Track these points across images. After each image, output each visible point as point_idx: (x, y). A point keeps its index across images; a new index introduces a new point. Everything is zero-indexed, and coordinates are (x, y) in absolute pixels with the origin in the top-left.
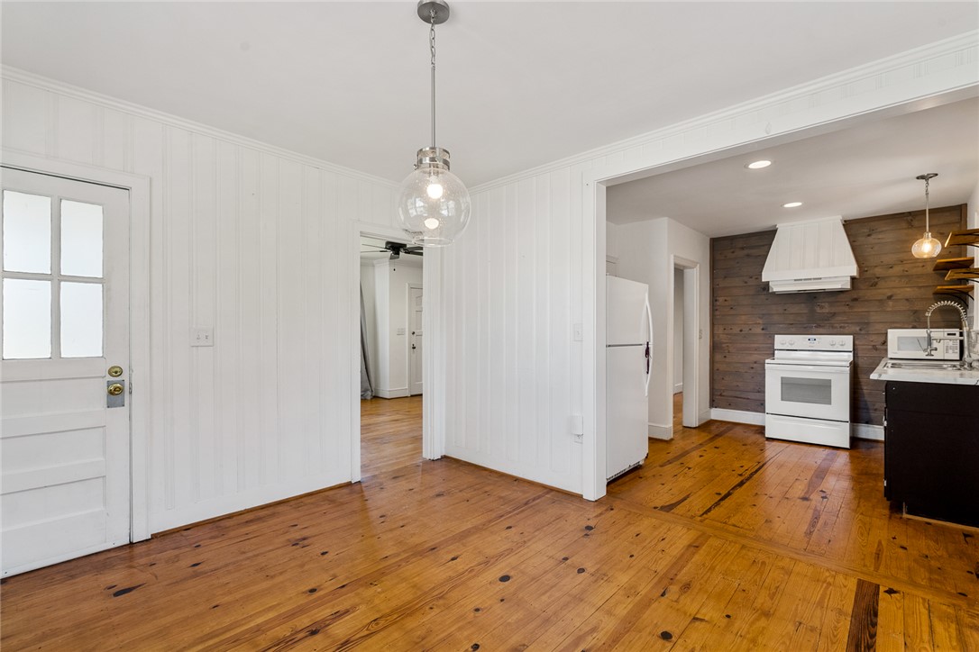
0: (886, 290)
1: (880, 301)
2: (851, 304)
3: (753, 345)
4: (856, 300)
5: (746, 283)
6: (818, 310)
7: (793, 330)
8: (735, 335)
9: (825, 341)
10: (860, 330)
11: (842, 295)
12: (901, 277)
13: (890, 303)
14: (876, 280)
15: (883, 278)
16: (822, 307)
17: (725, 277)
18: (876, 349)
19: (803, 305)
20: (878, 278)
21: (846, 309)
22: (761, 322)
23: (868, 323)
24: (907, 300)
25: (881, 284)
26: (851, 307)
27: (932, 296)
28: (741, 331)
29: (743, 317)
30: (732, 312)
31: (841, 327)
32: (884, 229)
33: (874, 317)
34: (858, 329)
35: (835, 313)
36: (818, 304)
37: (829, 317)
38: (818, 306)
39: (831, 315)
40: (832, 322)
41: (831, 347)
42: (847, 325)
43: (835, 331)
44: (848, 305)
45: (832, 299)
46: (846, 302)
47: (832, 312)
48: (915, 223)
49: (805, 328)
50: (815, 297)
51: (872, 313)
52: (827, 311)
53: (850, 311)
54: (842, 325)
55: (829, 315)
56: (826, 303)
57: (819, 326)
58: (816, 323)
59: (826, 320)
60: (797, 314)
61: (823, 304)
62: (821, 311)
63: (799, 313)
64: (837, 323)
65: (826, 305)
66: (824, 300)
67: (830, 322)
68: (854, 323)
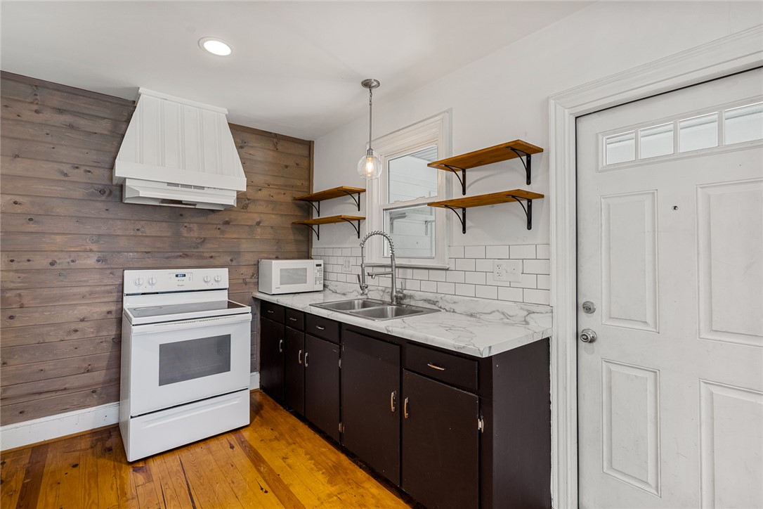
0: (255, 215)
1: (250, 226)
2: (223, 228)
3: (76, 290)
4: (227, 223)
5: (66, 175)
6: (184, 232)
7: (150, 262)
8: (39, 271)
9: (197, 277)
10: (231, 260)
11: (212, 216)
12: (266, 201)
13: (259, 230)
14: (247, 202)
15: (254, 201)
16: (190, 230)
17: (17, 156)
18: (246, 284)
19: (164, 224)
20: (249, 200)
21: (217, 233)
22: (94, 247)
23: (239, 253)
24: (272, 227)
25: (252, 207)
26: (223, 232)
27: (290, 226)
28: (52, 264)
29: (58, 239)
30: (32, 227)
31: (211, 257)
32: (255, 145)
33: (245, 246)
34: (229, 259)
35: (205, 239)
36: (186, 224)
37: (198, 243)
38: (185, 227)
39: (201, 241)
40: (201, 250)
41: (206, 284)
42: (217, 254)
43: (205, 262)
44: (219, 229)
45: (202, 219)
46: (217, 224)
47: (202, 236)
48: (280, 148)
49: (167, 258)
50: (181, 215)
51: (243, 240)
52: (196, 235)
53: (221, 236)
54: (213, 254)
55: (199, 241)
56: (195, 225)
57: (186, 256)
58: (181, 252)
59: (194, 248)
60: (156, 237)
61: (191, 225)
62: (188, 235)
63: (159, 237)
64: (207, 252)
65: (195, 227)
66: (192, 220)
67: (199, 250)
68: (225, 252)
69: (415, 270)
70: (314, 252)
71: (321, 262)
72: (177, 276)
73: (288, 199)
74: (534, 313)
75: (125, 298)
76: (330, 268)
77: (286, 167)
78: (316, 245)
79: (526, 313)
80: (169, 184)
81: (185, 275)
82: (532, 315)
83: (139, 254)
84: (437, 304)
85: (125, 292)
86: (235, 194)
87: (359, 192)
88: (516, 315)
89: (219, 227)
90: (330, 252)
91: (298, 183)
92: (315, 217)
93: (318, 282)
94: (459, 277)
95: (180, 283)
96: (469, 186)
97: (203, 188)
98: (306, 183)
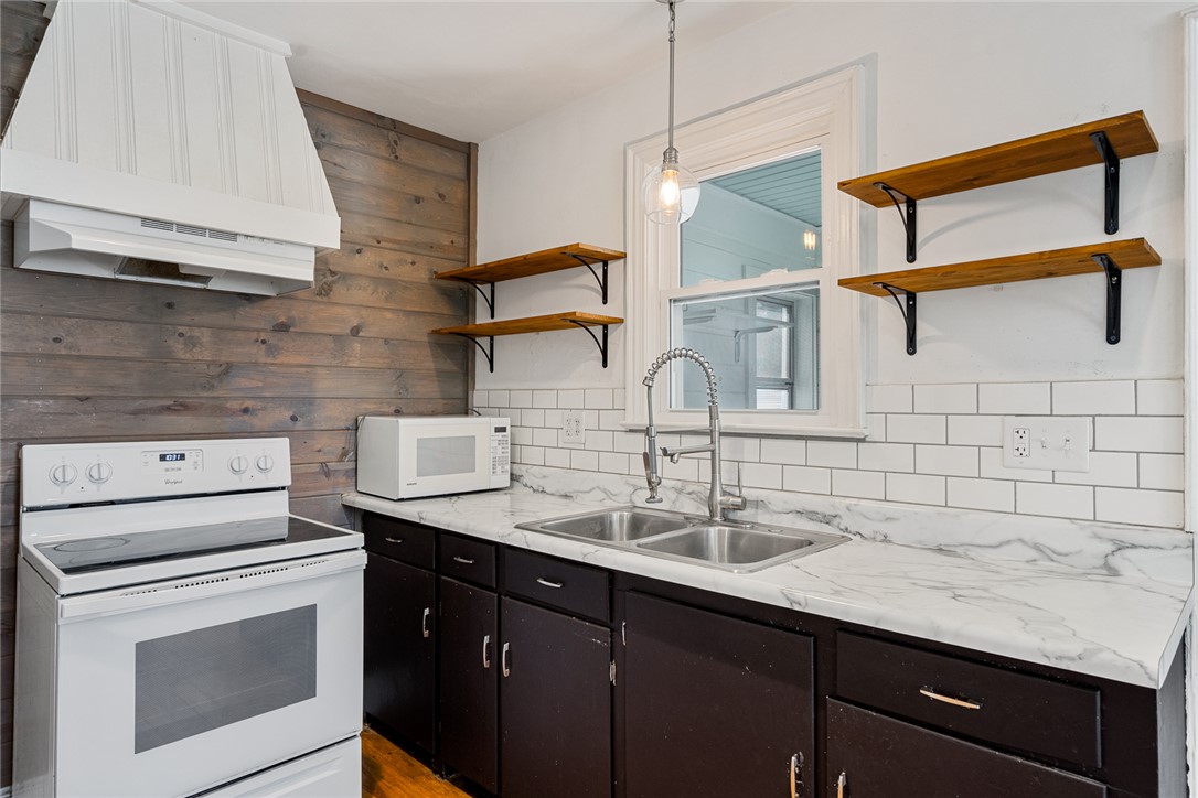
0: (349, 311)
1: (337, 338)
2: (272, 339)
4: (282, 328)
6: (179, 350)
7: (90, 422)
9: (214, 459)
10: (294, 419)
11: (247, 312)
12: (375, 280)
13: (357, 346)
14: (330, 278)
15: (345, 277)
16: (192, 343)
18: (327, 474)
19: (127, 328)
20: (333, 273)
21: (259, 353)
23: (310, 401)
24: (386, 341)
25: (339, 292)
26: (272, 350)
27: (426, 339)
31: (246, 411)
32: (346, 143)
33: (325, 384)
34: (287, 415)
35: (229, 366)
36: (181, 329)
37: (213, 377)
38: (181, 335)
39: (219, 370)
40: (220, 393)
41: (236, 477)
42: (259, 404)
43: (228, 423)
44: (264, 342)
45: (223, 318)
46: (258, 331)
47: (223, 359)
48: (402, 153)
49: (136, 413)
50: (170, 306)
51: (319, 370)
52: (207, 355)
53: (270, 360)
54: (248, 403)
55: (215, 371)
56: (204, 330)
57: (182, 407)
58: (171, 397)
59: (204, 388)
60: (105, 358)
61: (196, 332)
62: (188, 356)
63: (114, 358)
64: (236, 399)
65: (205, 336)
66: (198, 319)
67: (215, 394)
68: (279, 398)
69: (765, 442)
70: (478, 398)
71: (504, 422)
72: (163, 458)
73: (421, 275)
74: (1134, 546)
75: (25, 518)
76: (524, 436)
77: (418, 200)
78: (485, 384)
79: (1108, 547)
80: (146, 221)
81: (182, 457)
82: (1129, 553)
83: (61, 402)
84: (836, 521)
85: (27, 501)
86: (312, 256)
87: (605, 259)
88: (1080, 552)
89: (263, 336)
90: (523, 399)
91: (445, 239)
92: (482, 317)
93: (499, 468)
94: (900, 457)
95: (173, 476)
96: (927, 240)
97: (233, 236)
98: (460, 241)
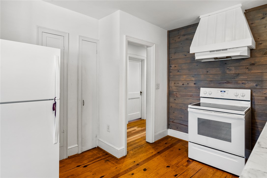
2: (250, 67)
3: (189, 93)
4: (253, 64)
5: (186, 55)
6: (228, 72)
7: (212, 85)
8: (180, 87)
9: (231, 93)
10: (256, 85)
11: (243, 62)
16: (230, 70)
17: (175, 53)
19: (218, 69)
21: (247, 71)
22: (193, 79)
23: (262, 81)
26: (250, 70)
28: (183, 85)
29: (184, 76)
30: (178, 73)
31: (243, 83)
34: (255, 85)
35: (239, 74)
36: (228, 68)
37: (235, 76)
38: (228, 69)
39: (236, 75)
40: (237, 80)
41: (236, 97)
42: (246, 82)
43: (239, 86)
44: (247, 68)
45: (237, 64)
46: (246, 66)
47: (237, 73)
49: (220, 83)
50: (226, 63)
51: (265, 74)
52: (233, 72)
53: (249, 72)
54: (243, 82)
55: (235, 75)
56: (233, 67)
57: (228, 82)
58: (226, 81)
59: (233, 79)
60: (214, 74)
61: (231, 68)
62: (230, 73)
63: (216, 74)
64: (240, 81)
65: (233, 68)
66: (231, 65)
67: (235, 80)
68: (252, 80)
72: (221, 91)
75: (200, 98)
80: (210, 51)
81: (225, 92)
83: (208, 81)
85: (201, 96)
86: (246, 48)
89: (247, 67)
95: (222, 95)
97: (226, 49)
